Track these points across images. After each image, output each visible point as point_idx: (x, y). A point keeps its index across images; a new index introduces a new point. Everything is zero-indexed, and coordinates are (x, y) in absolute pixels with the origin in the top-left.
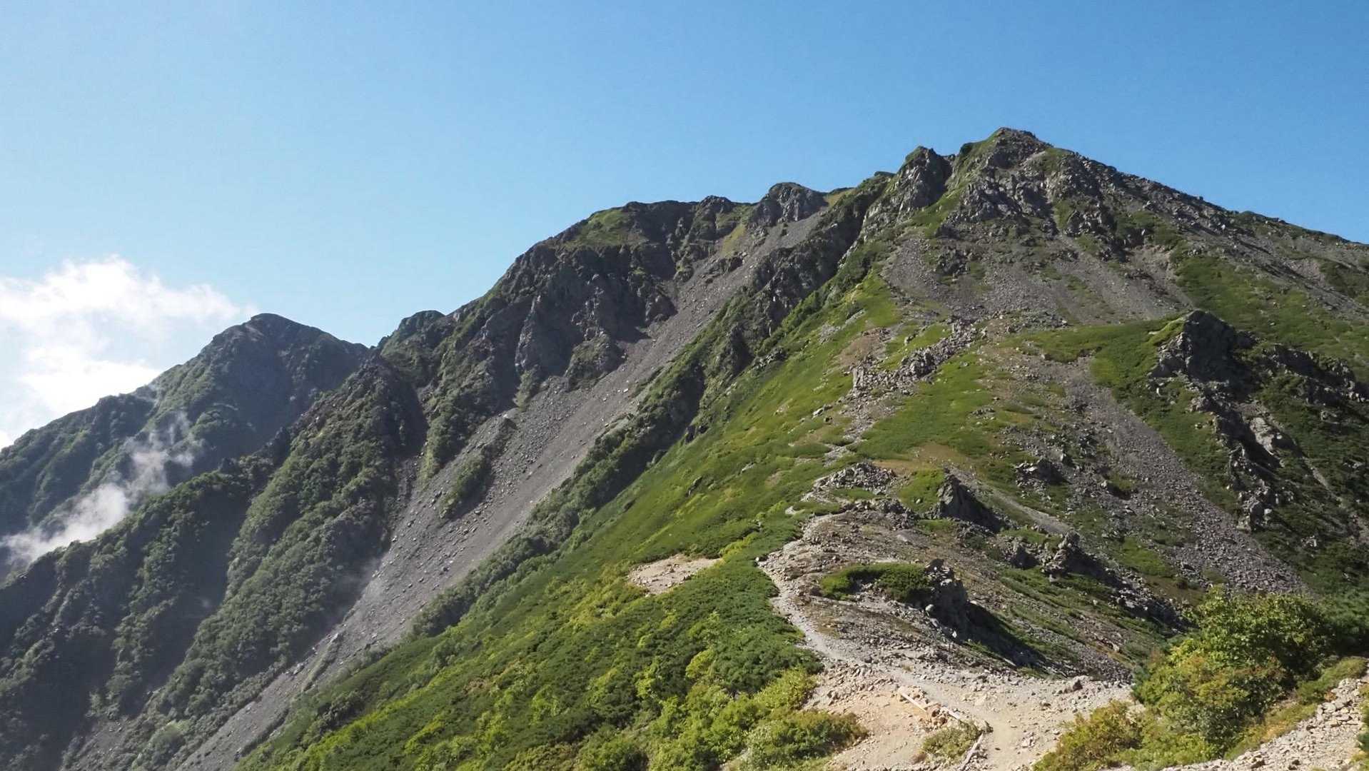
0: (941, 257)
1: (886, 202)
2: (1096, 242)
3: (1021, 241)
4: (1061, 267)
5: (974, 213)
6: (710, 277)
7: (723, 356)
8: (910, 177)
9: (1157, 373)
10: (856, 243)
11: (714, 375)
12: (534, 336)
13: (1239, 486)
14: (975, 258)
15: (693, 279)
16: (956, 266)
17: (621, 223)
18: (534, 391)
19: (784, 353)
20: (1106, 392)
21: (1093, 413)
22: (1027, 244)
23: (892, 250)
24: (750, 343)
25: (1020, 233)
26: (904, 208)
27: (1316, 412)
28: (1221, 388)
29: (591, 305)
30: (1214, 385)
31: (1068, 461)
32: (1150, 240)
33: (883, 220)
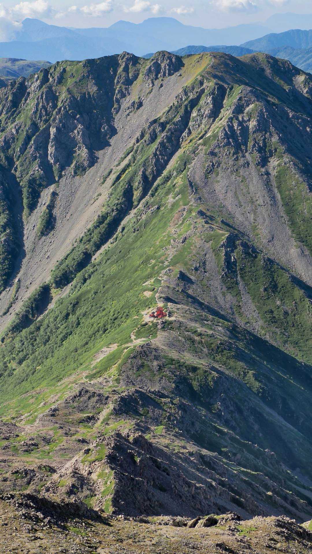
0: (208, 166)
1: (200, 110)
2: (257, 157)
3: (233, 159)
4: (241, 171)
5: (221, 143)
6: (128, 111)
7: (139, 183)
8: (209, 101)
9: (220, 247)
10: (187, 130)
11: (136, 190)
12: (56, 149)
13: (223, 270)
14: (217, 167)
15: (120, 112)
16: (211, 170)
17: (84, 75)
18: (60, 177)
19: (159, 207)
20: (212, 250)
21: (207, 256)
22: (235, 160)
23: (194, 159)
24: (149, 176)
25: (234, 154)
26: (205, 117)
27: (242, 255)
28: (230, 250)
29: (78, 133)
30: (228, 249)
31: (199, 267)
32: (275, 155)
33: (197, 120)
